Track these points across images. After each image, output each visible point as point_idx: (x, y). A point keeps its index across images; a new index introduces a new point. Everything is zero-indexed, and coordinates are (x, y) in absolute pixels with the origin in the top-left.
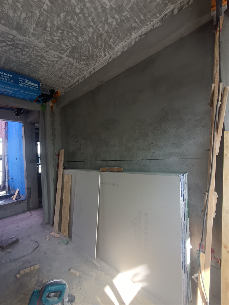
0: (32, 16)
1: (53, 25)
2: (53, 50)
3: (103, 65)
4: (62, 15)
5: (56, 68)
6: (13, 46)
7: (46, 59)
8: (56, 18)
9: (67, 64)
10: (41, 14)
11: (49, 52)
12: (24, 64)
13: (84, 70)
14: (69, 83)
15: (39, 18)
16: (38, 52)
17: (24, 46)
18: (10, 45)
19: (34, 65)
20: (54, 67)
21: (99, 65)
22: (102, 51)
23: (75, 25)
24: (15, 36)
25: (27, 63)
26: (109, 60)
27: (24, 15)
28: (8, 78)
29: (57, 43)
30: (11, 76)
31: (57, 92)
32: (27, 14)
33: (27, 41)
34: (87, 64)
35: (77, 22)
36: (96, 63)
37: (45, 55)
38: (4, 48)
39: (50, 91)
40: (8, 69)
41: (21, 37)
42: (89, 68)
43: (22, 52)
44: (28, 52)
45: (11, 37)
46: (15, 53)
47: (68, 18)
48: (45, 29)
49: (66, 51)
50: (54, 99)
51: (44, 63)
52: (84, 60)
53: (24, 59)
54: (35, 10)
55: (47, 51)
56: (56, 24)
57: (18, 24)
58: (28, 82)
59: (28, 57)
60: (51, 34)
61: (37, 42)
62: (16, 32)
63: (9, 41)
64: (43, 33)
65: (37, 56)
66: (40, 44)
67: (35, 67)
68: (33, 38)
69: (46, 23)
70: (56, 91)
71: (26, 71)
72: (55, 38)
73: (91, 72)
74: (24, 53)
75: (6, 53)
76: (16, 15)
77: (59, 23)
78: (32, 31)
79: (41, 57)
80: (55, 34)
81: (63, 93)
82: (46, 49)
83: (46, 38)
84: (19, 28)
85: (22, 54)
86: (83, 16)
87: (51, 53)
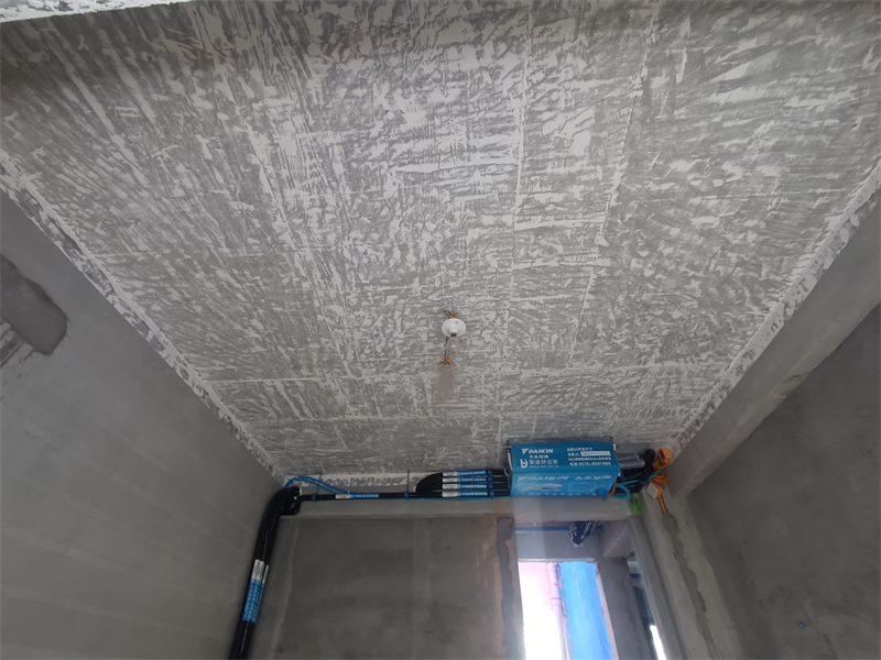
0: (568, 331)
1: (607, 322)
2: (621, 364)
3: (773, 335)
4: (621, 299)
5: (641, 397)
6: (547, 393)
7: (612, 390)
8: (610, 309)
9: (663, 376)
10: (583, 320)
11: (615, 373)
12: (572, 417)
13: (717, 371)
14: (688, 418)
15: (580, 327)
16: (592, 383)
17: (566, 384)
18: (542, 394)
19: (591, 410)
20: (635, 397)
21: (759, 339)
22: (748, 304)
23: (654, 298)
24: (547, 377)
25: (577, 413)
26: (785, 313)
27: (555, 337)
28: (547, 457)
29: (627, 347)
30: (551, 451)
31: (661, 452)
32: (559, 333)
33: (568, 373)
34: (720, 354)
35: (655, 291)
36: (744, 339)
37: (607, 381)
38: (534, 403)
39: (641, 457)
40: (544, 439)
41: (556, 373)
42: (730, 361)
43: (563, 396)
44: (572, 392)
45: (541, 380)
46: (552, 403)
47: (633, 296)
48: (596, 337)
49: (651, 353)
50: (659, 474)
51: (611, 399)
52: (704, 350)
53: (569, 408)
54: (571, 319)
55: (609, 373)
56: (612, 317)
57: (548, 354)
58: (586, 453)
59: (575, 402)
60: (608, 340)
61: (585, 366)
62: (548, 369)
63: (539, 388)
64: (593, 345)
65: (592, 391)
66: (594, 367)
67: (594, 414)
68: (578, 364)
69: (594, 328)
70: (657, 450)
71: (577, 429)
72: (619, 342)
73: (741, 367)
74: (567, 396)
75: (537, 411)
76: (543, 344)
77: (619, 312)
78: (572, 353)
79: (601, 391)
80: (617, 335)
81: (679, 451)
82: (606, 371)
83: (601, 351)
84: (552, 360)
85: (564, 400)
86: (664, 274)
87: (620, 372)
